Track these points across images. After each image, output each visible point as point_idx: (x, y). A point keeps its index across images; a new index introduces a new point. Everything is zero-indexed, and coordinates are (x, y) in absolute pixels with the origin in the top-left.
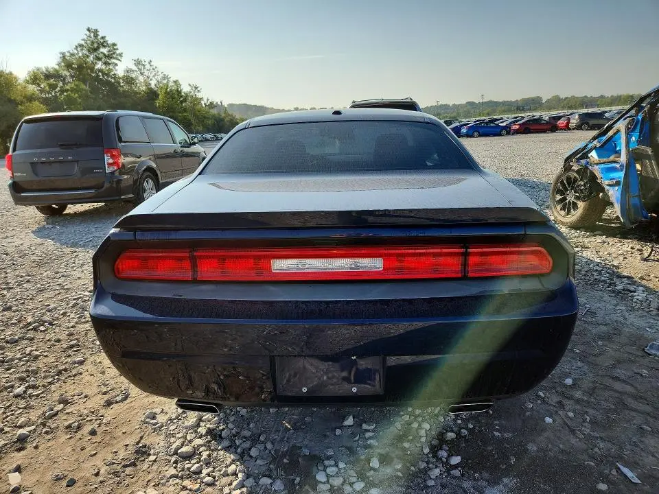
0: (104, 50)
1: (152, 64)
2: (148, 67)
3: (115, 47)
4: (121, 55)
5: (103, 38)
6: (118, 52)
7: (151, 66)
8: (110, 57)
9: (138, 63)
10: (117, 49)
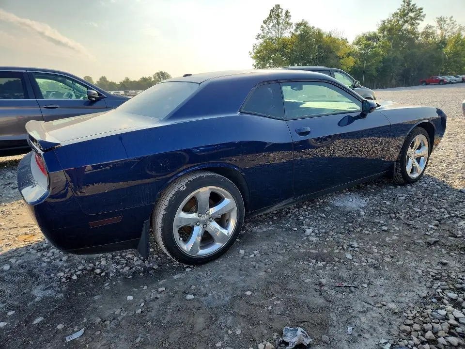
0: (412, 15)
1: (452, 19)
2: (448, 22)
3: (421, 11)
4: (424, 16)
5: (413, 5)
6: (422, 14)
7: (451, 21)
8: (415, 19)
9: (441, 20)
10: (422, 12)
